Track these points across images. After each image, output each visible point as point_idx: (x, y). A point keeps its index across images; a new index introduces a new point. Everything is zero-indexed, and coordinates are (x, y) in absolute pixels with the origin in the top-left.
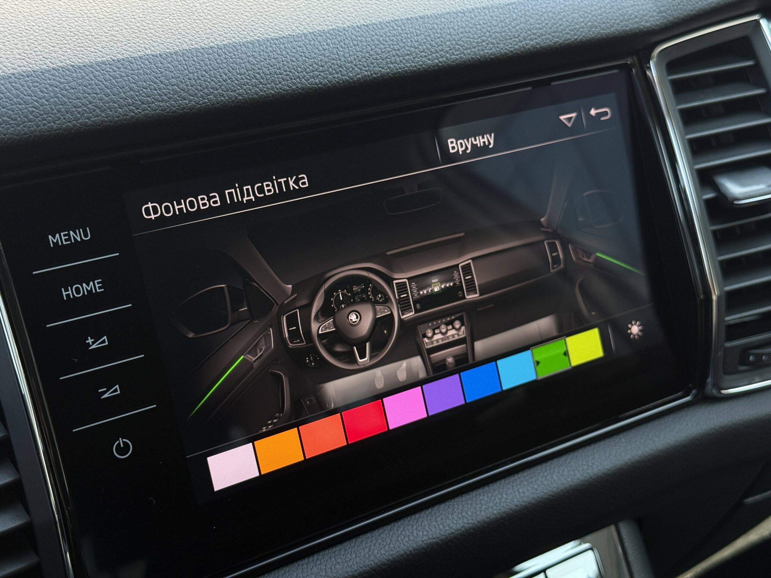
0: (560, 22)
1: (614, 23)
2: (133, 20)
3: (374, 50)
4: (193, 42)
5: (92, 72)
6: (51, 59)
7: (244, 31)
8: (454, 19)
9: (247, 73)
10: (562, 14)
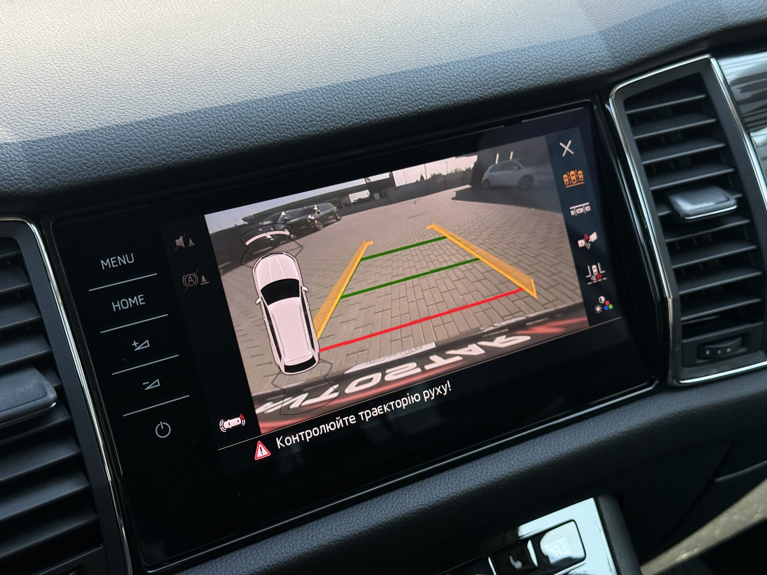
0: (525, 71)
1: (573, 69)
2: (165, 85)
3: (363, 102)
4: (213, 102)
5: (132, 130)
6: (99, 120)
7: (255, 90)
8: (432, 72)
9: (257, 126)
10: (526, 63)
